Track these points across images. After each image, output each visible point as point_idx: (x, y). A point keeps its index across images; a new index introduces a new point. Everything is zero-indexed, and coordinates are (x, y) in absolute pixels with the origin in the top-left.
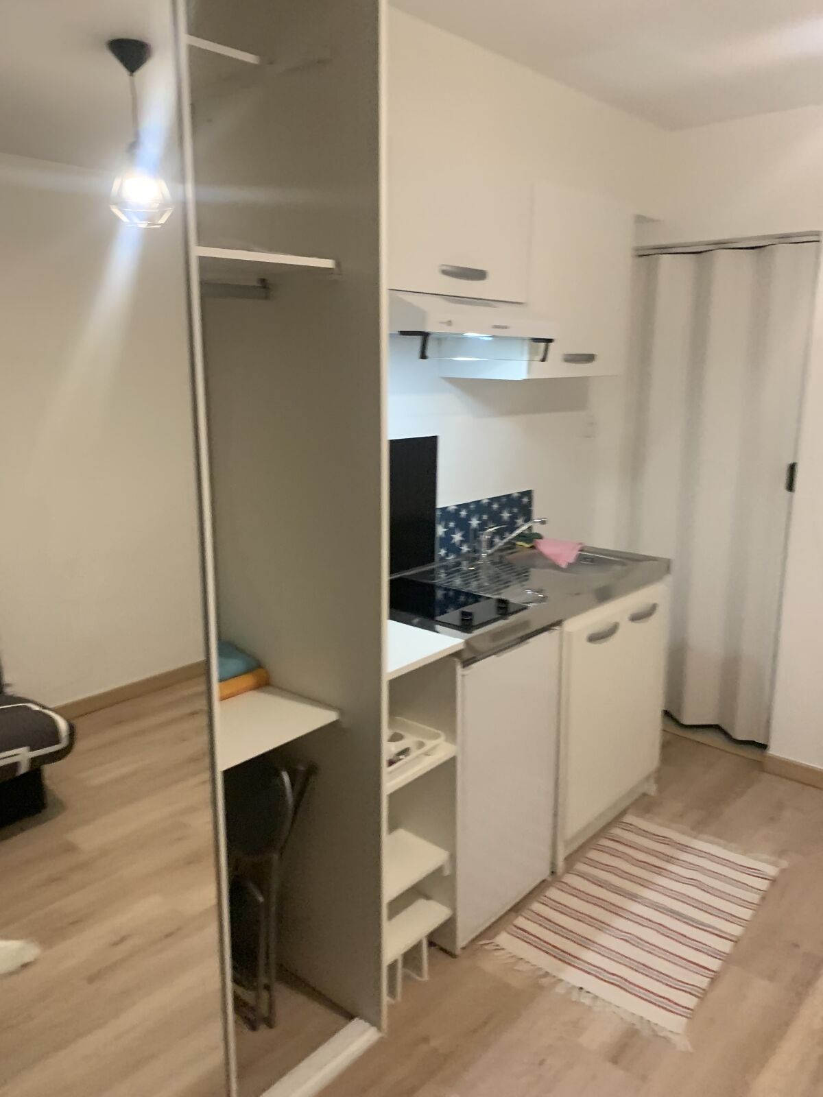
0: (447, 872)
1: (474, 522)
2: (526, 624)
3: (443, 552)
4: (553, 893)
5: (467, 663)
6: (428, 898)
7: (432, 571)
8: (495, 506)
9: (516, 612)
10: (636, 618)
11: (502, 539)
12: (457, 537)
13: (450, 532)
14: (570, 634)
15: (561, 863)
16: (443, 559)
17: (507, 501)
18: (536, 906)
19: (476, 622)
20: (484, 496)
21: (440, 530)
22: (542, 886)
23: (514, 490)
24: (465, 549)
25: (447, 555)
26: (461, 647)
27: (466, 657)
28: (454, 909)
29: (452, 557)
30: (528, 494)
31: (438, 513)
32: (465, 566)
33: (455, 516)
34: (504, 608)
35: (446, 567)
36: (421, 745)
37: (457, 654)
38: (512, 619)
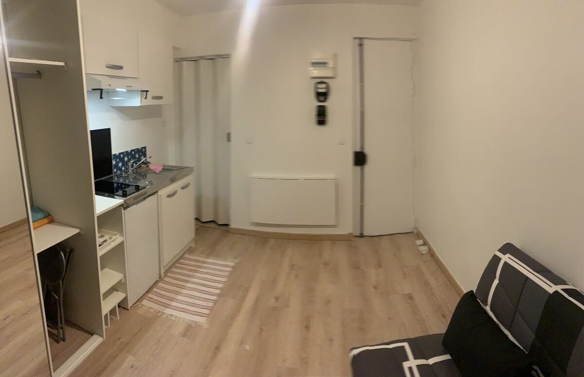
0: (123, 282)
1: (126, 159)
2: (146, 193)
3: (115, 170)
4: (160, 284)
5: (125, 209)
6: (117, 291)
7: (112, 177)
8: (133, 153)
9: (141, 189)
10: (183, 188)
11: (136, 164)
12: (120, 164)
13: (117, 163)
14: (161, 195)
15: (162, 274)
16: (115, 173)
17: (138, 151)
18: (155, 290)
19: (128, 194)
20: (129, 150)
21: (114, 162)
22: (156, 282)
23: (140, 147)
24: (123, 168)
25: (117, 171)
26: (123, 203)
27: (125, 206)
28: (127, 294)
29: (119, 172)
30: (145, 148)
31: (113, 156)
32: (124, 175)
33: (118, 157)
34: (138, 188)
35: (117, 176)
36: (111, 238)
37: (122, 205)
38: (141, 191)
